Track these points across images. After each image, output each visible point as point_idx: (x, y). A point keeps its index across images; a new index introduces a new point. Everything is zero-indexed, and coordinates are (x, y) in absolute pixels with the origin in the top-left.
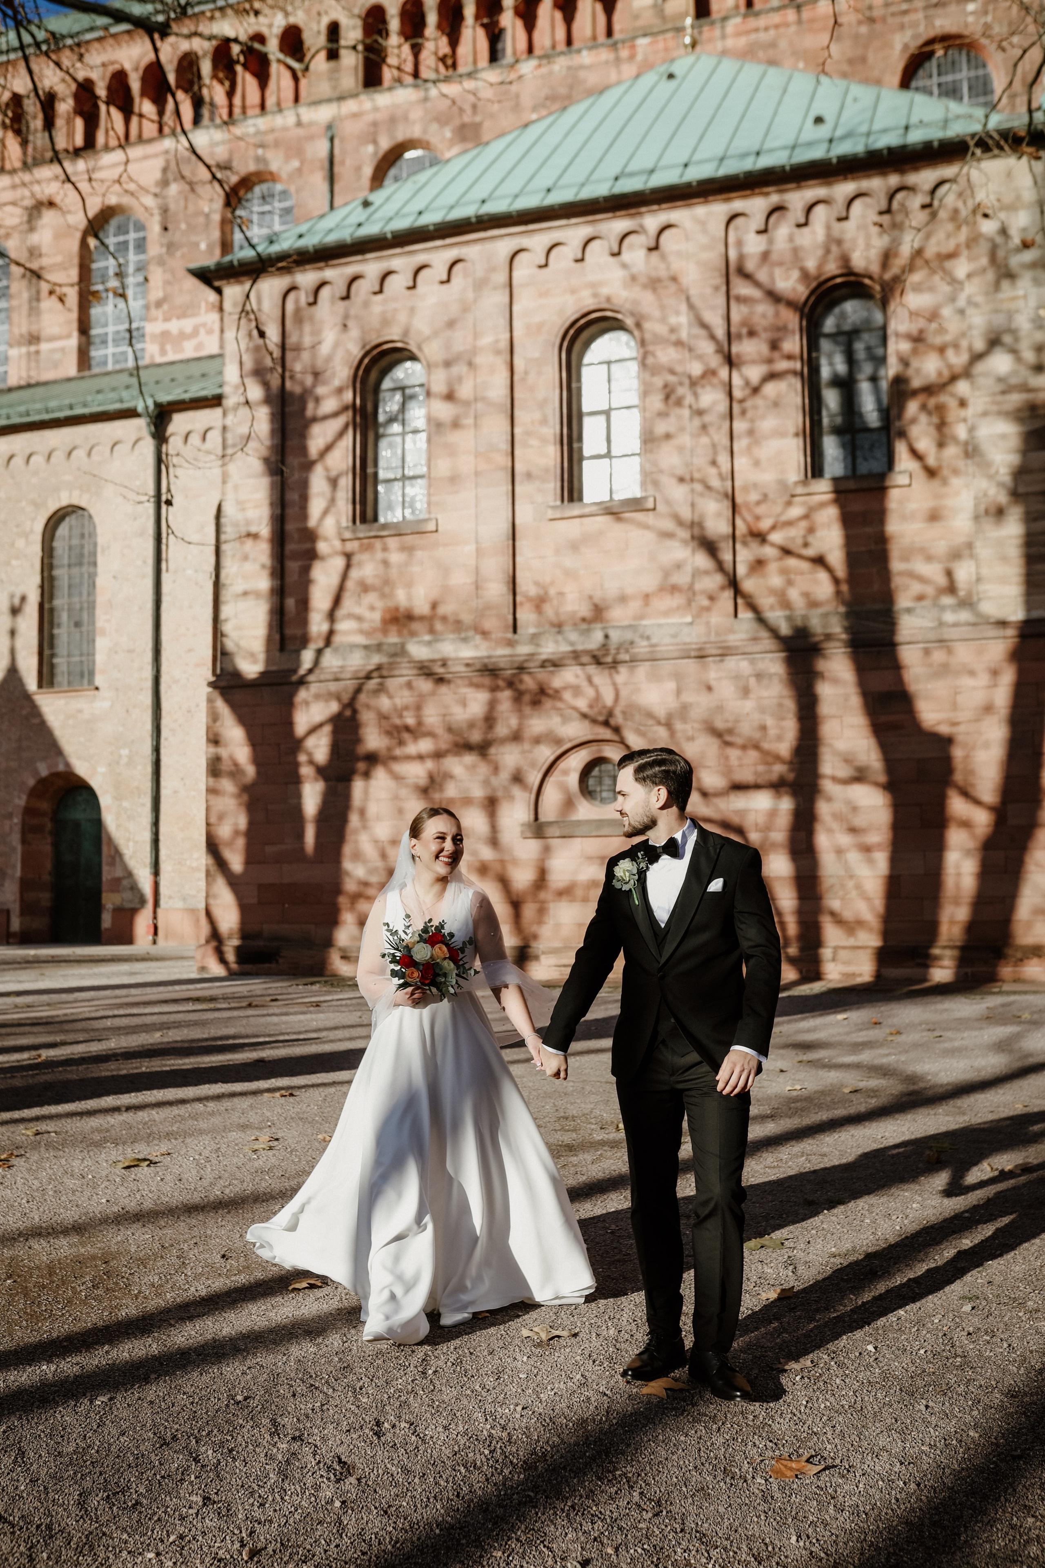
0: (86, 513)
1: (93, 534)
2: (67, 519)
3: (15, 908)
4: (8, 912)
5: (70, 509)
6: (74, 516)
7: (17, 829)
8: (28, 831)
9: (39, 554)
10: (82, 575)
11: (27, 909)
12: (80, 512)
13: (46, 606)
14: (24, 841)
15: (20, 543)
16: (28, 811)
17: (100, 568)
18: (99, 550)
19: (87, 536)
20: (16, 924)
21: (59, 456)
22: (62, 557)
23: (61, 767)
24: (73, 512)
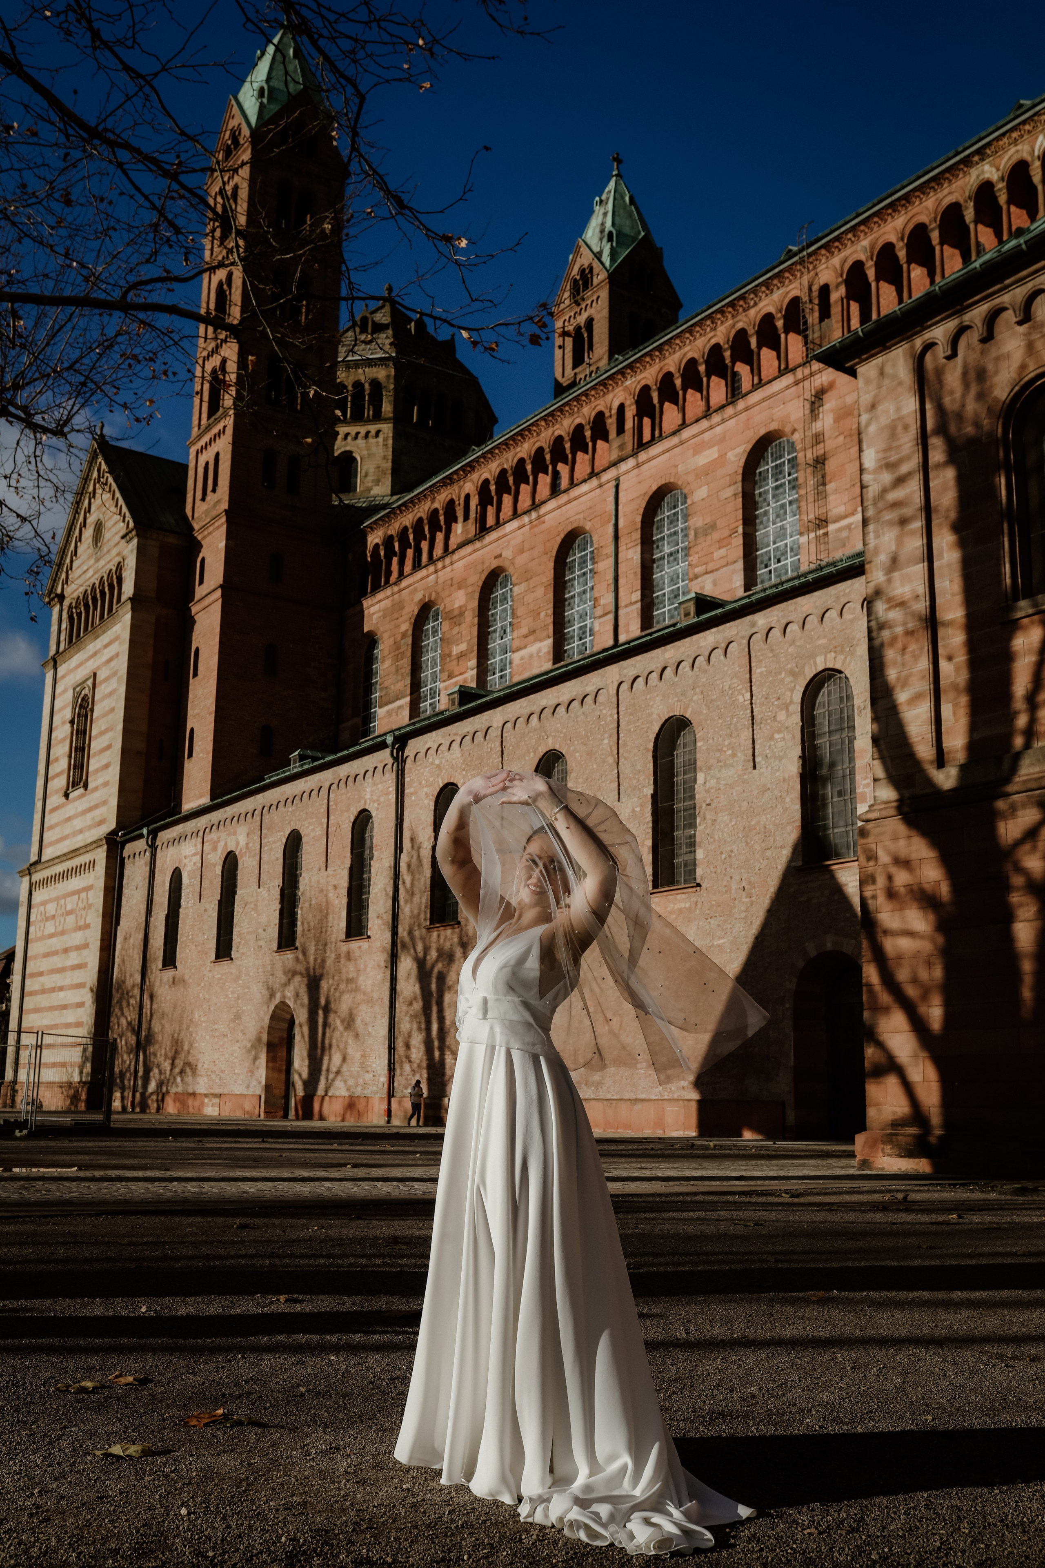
0: (842, 675)
1: (850, 697)
2: (826, 685)
3: (790, 1099)
4: (782, 1105)
5: (826, 673)
6: (832, 680)
7: (789, 1014)
8: (800, 1016)
9: (799, 723)
10: (843, 740)
11: (803, 1100)
12: (837, 675)
13: (809, 777)
14: (796, 1027)
15: (782, 716)
16: (800, 995)
17: (858, 732)
18: (854, 712)
19: (846, 699)
20: (791, 1117)
21: (813, 621)
22: (823, 725)
23: (829, 946)
24: (830, 677)
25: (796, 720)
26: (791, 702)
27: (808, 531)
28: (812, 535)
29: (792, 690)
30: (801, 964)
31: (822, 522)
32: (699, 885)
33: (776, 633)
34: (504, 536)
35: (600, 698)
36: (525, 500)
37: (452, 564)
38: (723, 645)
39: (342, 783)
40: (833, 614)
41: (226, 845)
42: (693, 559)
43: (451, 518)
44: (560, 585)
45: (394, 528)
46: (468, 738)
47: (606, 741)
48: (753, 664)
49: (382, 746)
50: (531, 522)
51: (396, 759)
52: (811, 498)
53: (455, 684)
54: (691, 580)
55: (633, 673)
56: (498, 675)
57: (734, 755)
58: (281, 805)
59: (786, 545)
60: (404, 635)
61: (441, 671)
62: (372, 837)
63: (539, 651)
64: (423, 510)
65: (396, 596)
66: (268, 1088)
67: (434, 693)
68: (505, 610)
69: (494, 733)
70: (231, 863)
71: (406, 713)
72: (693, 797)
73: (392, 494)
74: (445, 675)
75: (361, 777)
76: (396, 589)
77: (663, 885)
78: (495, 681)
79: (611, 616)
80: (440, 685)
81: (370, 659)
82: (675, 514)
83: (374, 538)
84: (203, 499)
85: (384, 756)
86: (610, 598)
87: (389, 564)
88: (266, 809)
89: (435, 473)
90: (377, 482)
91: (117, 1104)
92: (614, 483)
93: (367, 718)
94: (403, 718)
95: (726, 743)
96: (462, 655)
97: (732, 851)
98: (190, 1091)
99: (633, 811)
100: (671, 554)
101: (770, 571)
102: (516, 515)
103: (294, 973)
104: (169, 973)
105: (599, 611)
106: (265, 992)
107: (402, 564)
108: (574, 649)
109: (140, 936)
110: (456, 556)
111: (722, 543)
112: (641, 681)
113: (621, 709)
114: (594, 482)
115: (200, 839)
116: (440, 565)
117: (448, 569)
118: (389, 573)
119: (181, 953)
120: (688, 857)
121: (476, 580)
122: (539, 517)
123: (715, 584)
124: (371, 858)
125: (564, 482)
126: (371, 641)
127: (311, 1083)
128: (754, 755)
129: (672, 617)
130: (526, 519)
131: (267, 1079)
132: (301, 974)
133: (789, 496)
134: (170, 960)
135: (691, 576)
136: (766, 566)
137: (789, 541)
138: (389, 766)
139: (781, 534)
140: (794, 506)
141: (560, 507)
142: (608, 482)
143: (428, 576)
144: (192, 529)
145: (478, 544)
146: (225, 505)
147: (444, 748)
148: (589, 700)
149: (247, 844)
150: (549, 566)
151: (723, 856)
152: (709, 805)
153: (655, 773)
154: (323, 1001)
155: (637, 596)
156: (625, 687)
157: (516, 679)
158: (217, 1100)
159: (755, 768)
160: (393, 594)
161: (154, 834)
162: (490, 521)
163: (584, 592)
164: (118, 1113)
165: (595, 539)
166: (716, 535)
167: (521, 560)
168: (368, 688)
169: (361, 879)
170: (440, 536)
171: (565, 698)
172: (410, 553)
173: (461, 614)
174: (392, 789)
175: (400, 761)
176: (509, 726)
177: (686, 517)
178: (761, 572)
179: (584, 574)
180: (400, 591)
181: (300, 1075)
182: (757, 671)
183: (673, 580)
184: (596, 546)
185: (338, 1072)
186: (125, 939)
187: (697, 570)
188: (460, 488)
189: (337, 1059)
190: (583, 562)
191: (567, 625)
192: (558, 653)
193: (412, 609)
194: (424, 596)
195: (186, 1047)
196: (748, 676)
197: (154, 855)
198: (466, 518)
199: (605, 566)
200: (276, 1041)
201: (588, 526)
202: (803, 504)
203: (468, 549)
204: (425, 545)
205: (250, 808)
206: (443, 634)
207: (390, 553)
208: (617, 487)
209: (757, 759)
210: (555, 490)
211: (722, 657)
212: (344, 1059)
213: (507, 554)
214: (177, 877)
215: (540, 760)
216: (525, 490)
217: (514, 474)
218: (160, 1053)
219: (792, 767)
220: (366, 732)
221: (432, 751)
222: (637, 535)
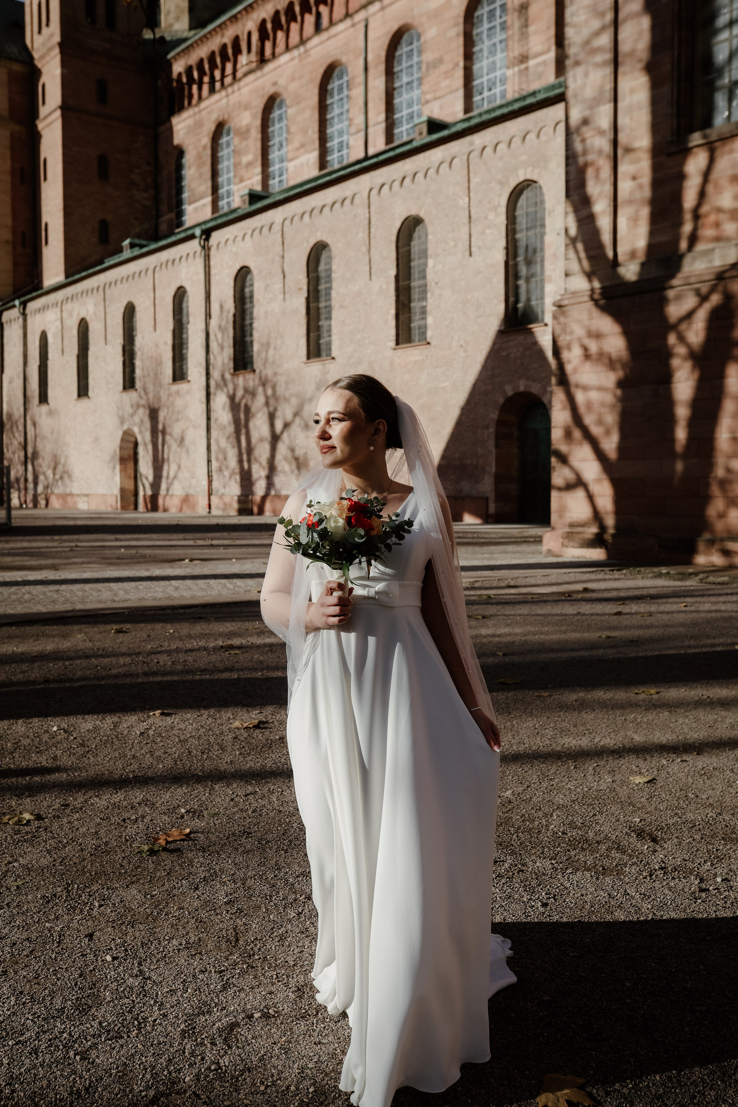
0: (537, 185)
1: (542, 202)
2: (525, 192)
3: (492, 496)
4: (487, 499)
5: (525, 183)
6: (530, 189)
7: (492, 436)
8: (500, 438)
9: (505, 222)
10: (536, 235)
11: (500, 496)
12: (534, 185)
13: (511, 263)
14: (497, 446)
15: (492, 216)
16: (500, 423)
17: (548, 229)
18: (547, 213)
19: (539, 204)
20: (492, 508)
21: (517, 142)
22: (522, 222)
23: (522, 388)
24: (528, 186)
25: (502, 220)
26: (499, 205)
27: (513, 65)
28: (516, 69)
29: (500, 196)
30: (501, 401)
31: (524, 58)
32: (429, 343)
33: (489, 151)
34: (279, 67)
35: (357, 201)
36: (294, 37)
37: (239, 89)
38: (449, 160)
39: (164, 266)
40: (532, 136)
41: (79, 313)
42: (425, 87)
43: (237, 50)
44: (323, 108)
45: (193, 59)
46: (257, 232)
47: (360, 234)
48: (471, 175)
49: (192, 237)
50: (300, 55)
51: (203, 247)
52: (516, 37)
53: (245, 187)
54: (423, 105)
55: (379, 181)
56: (277, 180)
57: (455, 246)
58: (119, 282)
59: (496, 77)
60: (204, 147)
61: (235, 176)
62: (187, 307)
63: (308, 161)
64: (214, 44)
65: (197, 116)
66: (122, 490)
67: (229, 194)
68: (281, 128)
69: (277, 228)
70: (83, 328)
71: (209, 209)
72: (424, 277)
73: (191, 28)
74: (237, 180)
75: (177, 262)
76: (196, 109)
77: (403, 343)
78: (275, 185)
79: (362, 134)
80: (234, 188)
81: (179, 167)
82: (412, 50)
83: (178, 68)
84: (40, 32)
85: (194, 245)
86: (361, 119)
87: (190, 89)
88: (107, 286)
89: (223, 12)
90: (177, 19)
91: (15, 502)
92: (363, 24)
93: (180, 214)
94: (207, 213)
95: (450, 236)
96: (249, 164)
97: (453, 318)
98: (68, 491)
99: (381, 288)
100: (408, 83)
101: (483, 99)
102: (288, 49)
103: (138, 406)
104: (44, 408)
105: (353, 130)
106: (117, 421)
107: (200, 89)
108: (334, 160)
109: (21, 382)
110: (242, 83)
111: (447, 74)
112: (386, 188)
113: (372, 209)
114: (348, 22)
115: (59, 309)
116: (230, 90)
117: (236, 94)
118: (191, 96)
119: (51, 394)
120: (421, 323)
121: (259, 104)
122: (306, 51)
123: (441, 108)
124: (188, 323)
125: (325, 21)
126: (180, 152)
127: (156, 485)
128: (470, 246)
129: (408, 134)
130: (295, 53)
131: (121, 483)
132: (144, 406)
133: (499, 36)
134: (43, 398)
135: (423, 101)
136: (481, 94)
137: (498, 73)
138: (198, 253)
139: (492, 68)
140: (503, 45)
141: (322, 43)
142: (359, 22)
143: (221, 99)
144: (32, 58)
145: (259, 73)
146: (57, 38)
147: (240, 239)
148: (347, 202)
149: (95, 313)
150: (316, 91)
151: (447, 322)
152: (437, 283)
153: (397, 259)
154: (160, 427)
155: (382, 117)
156: (374, 192)
157: (292, 183)
158: (85, 499)
159: (471, 255)
160: (195, 114)
161: (24, 304)
162: (268, 52)
163: (342, 114)
164: (16, 509)
165: (350, 69)
166: (443, 68)
167: (293, 87)
168: (179, 190)
169: (181, 338)
170: (229, 67)
171: (329, 201)
172: (206, 79)
173: (248, 131)
174: (201, 271)
175: (206, 249)
176: (288, 222)
177: (420, 53)
178: (477, 99)
179: (342, 99)
180: (200, 111)
181: (147, 478)
182: (474, 181)
183: (410, 105)
184: (350, 75)
185: (175, 477)
186: (10, 383)
187: (429, 97)
188: (244, 25)
189: (173, 467)
190: (341, 89)
191: (329, 140)
192: (323, 163)
193: (210, 127)
194: (219, 116)
195: (62, 461)
196: (466, 185)
197: (25, 321)
198: (249, 51)
199: (358, 92)
200: (126, 456)
201: (344, 59)
202: (510, 43)
203: (251, 77)
204: (217, 74)
205: (95, 285)
206: (235, 146)
207: (191, 80)
208: (366, 26)
209: (473, 249)
210: (318, 28)
211: (448, 170)
212: (179, 467)
213: (282, 82)
214: (44, 338)
215: (312, 249)
216: (294, 27)
217: (286, 14)
218: (44, 464)
219: (499, 256)
220: (180, 224)
221: (230, 242)
222: (382, 67)
